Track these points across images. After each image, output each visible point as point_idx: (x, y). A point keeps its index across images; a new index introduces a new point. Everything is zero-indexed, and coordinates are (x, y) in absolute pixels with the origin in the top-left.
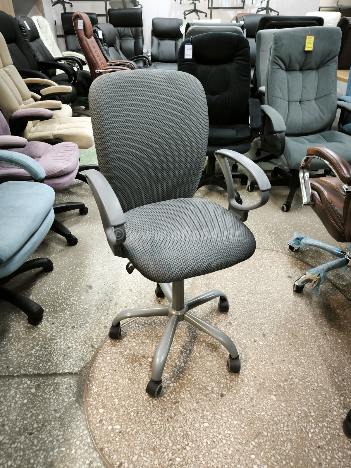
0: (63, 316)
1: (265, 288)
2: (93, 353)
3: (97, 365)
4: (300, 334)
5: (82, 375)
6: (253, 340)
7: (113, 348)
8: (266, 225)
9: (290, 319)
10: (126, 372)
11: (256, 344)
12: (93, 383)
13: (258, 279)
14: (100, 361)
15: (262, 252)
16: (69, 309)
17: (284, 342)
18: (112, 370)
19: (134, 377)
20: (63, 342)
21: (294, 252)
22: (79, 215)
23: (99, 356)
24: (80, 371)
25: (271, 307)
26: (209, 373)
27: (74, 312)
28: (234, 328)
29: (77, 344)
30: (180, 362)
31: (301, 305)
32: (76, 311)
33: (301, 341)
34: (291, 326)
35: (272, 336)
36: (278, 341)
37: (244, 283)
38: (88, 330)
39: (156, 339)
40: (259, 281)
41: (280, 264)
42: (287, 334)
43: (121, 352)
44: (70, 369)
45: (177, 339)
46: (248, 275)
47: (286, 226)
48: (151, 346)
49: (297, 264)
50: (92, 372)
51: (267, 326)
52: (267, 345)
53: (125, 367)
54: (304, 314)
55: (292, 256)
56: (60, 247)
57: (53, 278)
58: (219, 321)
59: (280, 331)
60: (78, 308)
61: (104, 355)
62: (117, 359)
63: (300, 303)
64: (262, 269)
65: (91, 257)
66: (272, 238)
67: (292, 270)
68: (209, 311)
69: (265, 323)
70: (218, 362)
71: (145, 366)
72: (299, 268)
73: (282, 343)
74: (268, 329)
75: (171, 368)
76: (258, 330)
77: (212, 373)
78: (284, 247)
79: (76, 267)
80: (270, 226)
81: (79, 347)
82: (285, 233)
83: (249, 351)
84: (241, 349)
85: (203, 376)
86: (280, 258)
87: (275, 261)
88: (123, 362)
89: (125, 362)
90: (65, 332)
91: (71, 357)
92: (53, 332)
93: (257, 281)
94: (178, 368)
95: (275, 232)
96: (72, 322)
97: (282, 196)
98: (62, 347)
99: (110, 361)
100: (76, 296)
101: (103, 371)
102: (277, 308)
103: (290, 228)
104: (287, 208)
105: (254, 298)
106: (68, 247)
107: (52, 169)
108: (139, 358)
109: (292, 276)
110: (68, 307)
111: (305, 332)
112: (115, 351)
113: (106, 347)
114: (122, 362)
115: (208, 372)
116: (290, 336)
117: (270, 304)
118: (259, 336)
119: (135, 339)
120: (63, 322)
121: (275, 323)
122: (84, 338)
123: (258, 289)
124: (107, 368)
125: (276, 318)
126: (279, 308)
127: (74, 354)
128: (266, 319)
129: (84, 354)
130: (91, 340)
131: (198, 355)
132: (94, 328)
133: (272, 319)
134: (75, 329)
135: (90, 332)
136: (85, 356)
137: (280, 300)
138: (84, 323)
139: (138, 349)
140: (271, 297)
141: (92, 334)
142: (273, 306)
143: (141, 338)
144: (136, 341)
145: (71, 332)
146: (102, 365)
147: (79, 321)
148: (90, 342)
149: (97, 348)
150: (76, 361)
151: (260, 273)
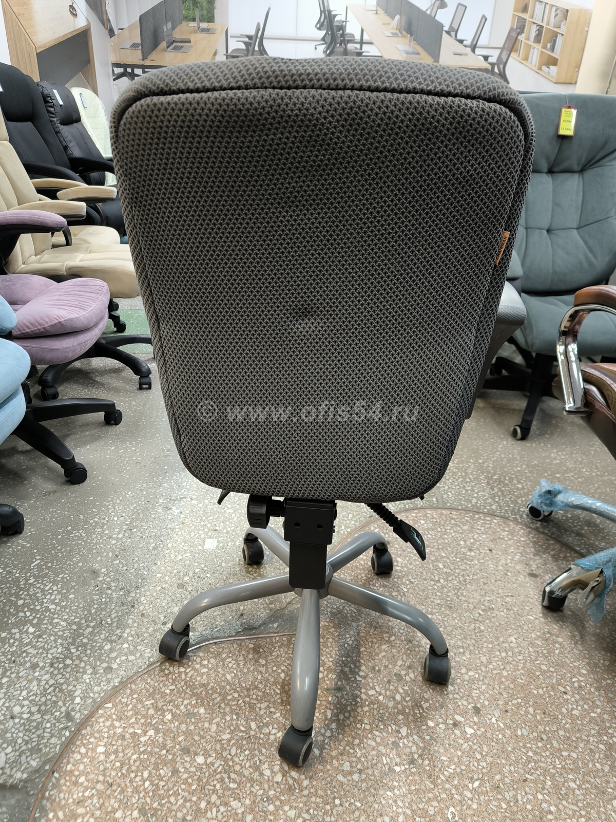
0: (18, 636)
1: (478, 597)
2: (67, 734)
3: (69, 767)
4: (562, 714)
5: (27, 793)
6: (450, 722)
7: (117, 724)
8: (480, 463)
9: (538, 673)
10: (138, 792)
11: (457, 732)
12: (51, 815)
13: (463, 576)
14: (79, 757)
15: (472, 518)
16: (35, 621)
17: (525, 733)
18: (104, 782)
19: (155, 805)
20: (3, 700)
21: (540, 521)
22: (103, 426)
23: (78, 743)
24: (26, 781)
25: (491, 642)
26: (341, 805)
27: (46, 628)
28: (406, 688)
29: (34, 709)
30: (272, 772)
31: (560, 640)
32: (50, 627)
33: (566, 730)
34: (541, 691)
35: (497, 713)
36: (509, 728)
37: (432, 583)
38: (68, 676)
39: (223, 705)
40: (465, 580)
41: (511, 546)
42: (531, 710)
43: (134, 735)
45: (272, 710)
46: (441, 565)
47: (521, 467)
48: (206, 725)
49: (547, 548)
50: (54, 787)
51: (484, 687)
52: (484, 735)
53: (136, 776)
54: (568, 662)
55: (536, 529)
56: (49, 486)
57: (18, 550)
58: (374, 668)
59: (515, 702)
60: (56, 621)
61: (92, 740)
62: (121, 755)
63: (558, 637)
64: (473, 554)
65: (108, 509)
66: (493, 490)
67: (538, 560)
68: (350, 642)
69: (478, 680)
70: (364, 776)
71: (186, 776)
72: (553, 556)
73: (519, 733)
74: (487, 695)
75: (248, 785)
76: (462, 698)
77: (347, 805)
78: (519, 510)
79: (73, 529)
80: (488, 466)
81: (37, 716)
82: (519, 482)
83: (442, 750)
84: (421, 745)
85: (326, 813)
86: (512, 533)
87: (499, 538)
88: (135, 761)
89: (138, 763)
90: (13, 676)
93: (461, 579)
94: (266, 786)
95: (500, 478)
96: (34, 652)
97: (511, 411)
99: (102, 757)
100: (59, 593)
101: (82, 784)
102: (506, 645)
103: (531, 472)
104: (523, 433)
105: (454, 619)
106: (66, 487)
107: (39, 320)
108: (174, 755)
109: (537, 573)
110: (35, 617)
111: (573, 709)
112: (119, 731)
113: (102, 720)
114: (132, 761)
115: (337, 802)
116: (538, 717)
117: (491, 635)
118: (466, 712)
119: (172, 704)
120: (15, 651)
121: (502, 682)
122: (53, 694)
123: (463, 598)
124: (92, 776)
125: (505, 668)
126: (512, 645)
127: (21, 735)
128: (481, 669)
129: (45, 734)
130: (68, 699)
131: (318, 755)
132: (81, 670)
133: (495, 672)
134: (38, 669)
135: (71, 679)
136: (46, 741)
137: (513, 627)
138: (63, 657)
139: (175, 730)
140: (493, 617)
141: (74, 686)
142: (497, 638)
143: (186, 702)
144: (174, 710)
145: (27, 676)
146: (82, 767)
147: (51, 651)
148: (64, 705)
149: (78, 721)
150: (23, 752)
151: (468, 562)
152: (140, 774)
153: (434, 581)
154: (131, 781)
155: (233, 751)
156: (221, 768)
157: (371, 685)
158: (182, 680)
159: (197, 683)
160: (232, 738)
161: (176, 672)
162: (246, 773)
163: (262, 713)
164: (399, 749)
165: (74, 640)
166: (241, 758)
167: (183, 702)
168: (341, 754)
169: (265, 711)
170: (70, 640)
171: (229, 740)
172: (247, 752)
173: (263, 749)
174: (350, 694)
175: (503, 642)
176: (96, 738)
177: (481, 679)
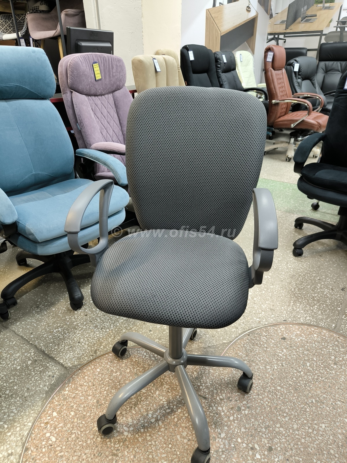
0: (98, 312)
1: (319, 392)
2: (91, 358)
3: (85, 371)
5: (68, 372)
6: (250, 445)
7: (109, 363)
9: (325, 452)
10: (101, 394)
11: (251, 453)
12: (70, 384)
13: (318, 376)
14: (90, 369)
18: (93, 383)
19: (103, 402)
20: (80, 335)
23: (93, 363)
24: (70, 368)
25: (308, 420)
26: (171, 448)
28: (239, 416)
29: (87, 343)
30: (152, 416)
35: (281, 458)
37: (295, 371)
40: (317, 379)
43: (112, 371)
44: (66, 361)
45: (170, 391)
46: (308, 364)
50: (77, 375)
51: (284, 440)
53: (103, 387)
58: (229, 398)
59: (297, 458)
61: (98, 365)
62: (103, 376)
64: (335, 367)
68: (226, 380)
69: (283, 435)
75: (140, 416)
76: (266, 438)
77: (173, 450)
81: (86, 346)
83: (235, 456)
84: (227, 447)
85: (162, 447)
88: (106, 381)
90: (88, 327)
91: (74, 351)
92: (80, 322)
93: (315, 377)
94: (146, 421)
96: (99, 321)
98: (75, 339)
99: (97, 373)
101: (85, 379)
102: (317, 427)
105: (294, 396)
112: (108, 366)
113: (105, 359)
114: (105, 381)
115: (170, 446)
117: (311, 416)
118: (263, 446)
119: (132, 366)
120: (94, 318)
121: (298, 444)
122: (96, 340)
123: (308, 388)
124: (90, 378)
125: (305, 438)
126: (320, 428)
127: (78, 350)
128: (289, 431)
129: (85, 354)
130: (99, 345)
131: (176, 421)
132: (110, 336)
133: (297, 436)
134: (97, 328)
135: (105, 338)
136: (84, 357)
137: (329, 419)
138: (107, 327)
139: (127, 377)
140: (320, 408)
141: (104, 341)
142: (313, 420)
143: (138, 368)
144: (132, 369)
145: (92, 329)
146: (89, 373)
147: (104, 323)
148: (97, 346)
149: (97, 355)
150: (75, 357)
151: (328, 370)
152: (105, 387)
153: (297, 371)
154: (101, 388)
155: (143, 399)
156: (134, 402)
157: (222, 405)
158: (142, 358)
159: (147, 363)
160: (146, 393)
161: (142, 354)
162: (142, 410)
163: (164, 389)
164: (215, 442)
165: (115, 322)
166: (144, 403)
167: (137, 367)
168: (186, 427)
169: (166, 389)
170: (113, 322)
171: (144, 393)
172: (148, 402)
173: (155, 405)
174: (209, 403)
175: (316, 424)
176: (99, 365)
177: (285, 435)
